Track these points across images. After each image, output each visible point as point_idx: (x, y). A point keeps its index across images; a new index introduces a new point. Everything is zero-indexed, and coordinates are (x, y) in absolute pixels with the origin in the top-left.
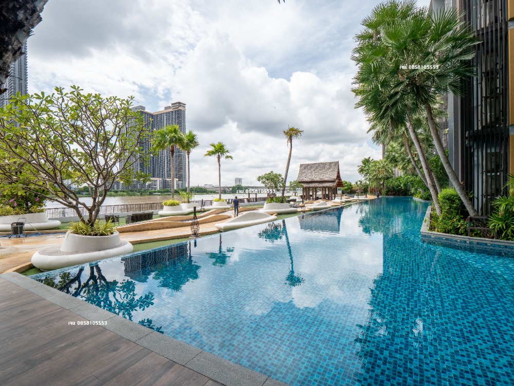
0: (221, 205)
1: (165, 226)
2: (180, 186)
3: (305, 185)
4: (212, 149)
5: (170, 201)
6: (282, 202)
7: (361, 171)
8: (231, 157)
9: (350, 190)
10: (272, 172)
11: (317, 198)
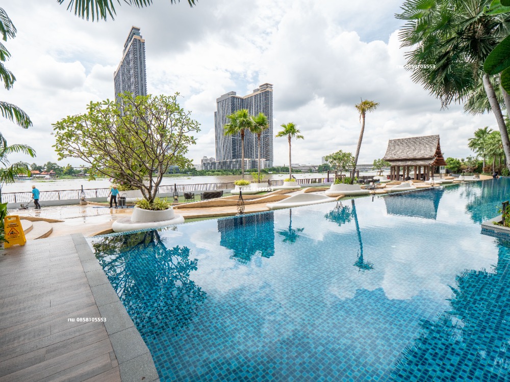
0: (290, 186)
1: (227, 203)
2: (267, 166)
3: (392, 164)
4: (283, 130)
5: (240, 182)
6: (352, 183)
7: (473, 145)
8: (302, 137)
9: (456, 169)
10: (340, 151)
11: (408, 178)
